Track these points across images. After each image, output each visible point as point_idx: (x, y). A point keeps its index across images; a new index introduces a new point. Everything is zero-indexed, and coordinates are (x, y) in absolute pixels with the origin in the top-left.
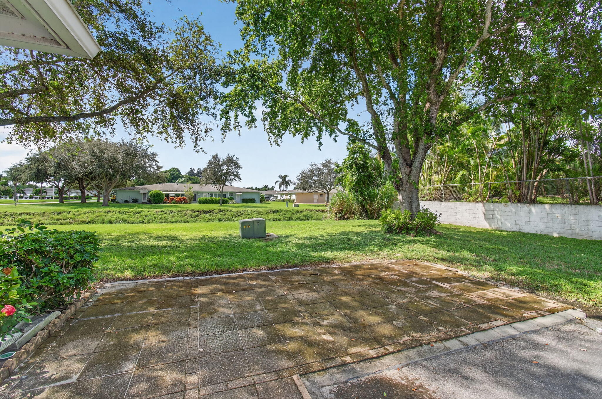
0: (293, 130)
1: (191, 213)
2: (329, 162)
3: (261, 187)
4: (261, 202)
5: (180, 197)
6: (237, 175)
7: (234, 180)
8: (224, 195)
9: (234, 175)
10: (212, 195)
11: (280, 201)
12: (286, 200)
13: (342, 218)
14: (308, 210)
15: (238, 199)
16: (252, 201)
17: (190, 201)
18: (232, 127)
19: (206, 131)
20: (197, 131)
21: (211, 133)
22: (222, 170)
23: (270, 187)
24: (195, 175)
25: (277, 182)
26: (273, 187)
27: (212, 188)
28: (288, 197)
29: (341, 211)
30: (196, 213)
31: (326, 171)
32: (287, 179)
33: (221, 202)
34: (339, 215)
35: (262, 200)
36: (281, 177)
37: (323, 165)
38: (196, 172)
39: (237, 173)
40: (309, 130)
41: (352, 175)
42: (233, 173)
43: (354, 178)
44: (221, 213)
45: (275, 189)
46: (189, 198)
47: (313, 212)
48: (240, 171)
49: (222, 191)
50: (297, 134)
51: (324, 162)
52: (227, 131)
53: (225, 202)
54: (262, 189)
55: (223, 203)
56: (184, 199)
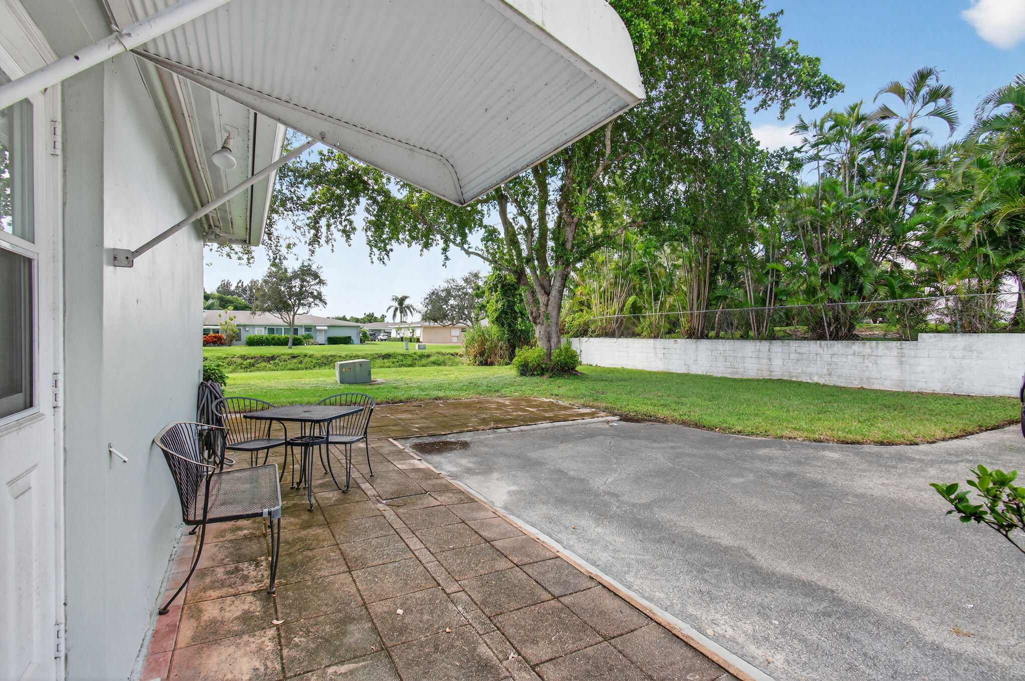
0: (408, 237)
1: (240, 361)
2: (476, 276)
3: (361, 316)
4: (362, 342)
5: (211, 334)
6: (319, 297)
7: (313, 305)
8: (296, 331)
9: (315, 297)
10: (271, 330)
11: (395, 340)
12: (406, 339)
13: (485, 363)
14: (438, 353)
15: (321, 338)
16: (347, 340)
17: (231, 341)
18: (323, 241)
19: (289, 247)
20: (276, 246)
21: (294, 250)
22: (291, 288)
23: (378, 315)
24: (232, 293)
25: (389, 308)
26: (383, 317)
27: (274, 319)
28: (408, 334)
29: (482, 354)
30: (249, 361)
31: (470, 291)
32: (407, 302)
33: (291, 341)
34: (479, 359)
35: (365, 338)
36: (396, 299)
37: (466, 280)
38: (233, 288)
39: (320, 294)
40: (431, 239)
41: (497, 302)
42: (312, 293)
43: (499, 306)
44: (295, 361)
45: (386, 320)
46: (228, 336)
47: (447, 357)
48: (324, 290)
49: (291, 324)
50: (414, 243)
51: (467, 275)
52: (316, 246)
53: (297, 342)
54: (363, 321)
55: (294, 344)
56: (220, 338)
